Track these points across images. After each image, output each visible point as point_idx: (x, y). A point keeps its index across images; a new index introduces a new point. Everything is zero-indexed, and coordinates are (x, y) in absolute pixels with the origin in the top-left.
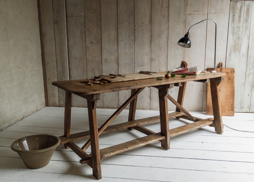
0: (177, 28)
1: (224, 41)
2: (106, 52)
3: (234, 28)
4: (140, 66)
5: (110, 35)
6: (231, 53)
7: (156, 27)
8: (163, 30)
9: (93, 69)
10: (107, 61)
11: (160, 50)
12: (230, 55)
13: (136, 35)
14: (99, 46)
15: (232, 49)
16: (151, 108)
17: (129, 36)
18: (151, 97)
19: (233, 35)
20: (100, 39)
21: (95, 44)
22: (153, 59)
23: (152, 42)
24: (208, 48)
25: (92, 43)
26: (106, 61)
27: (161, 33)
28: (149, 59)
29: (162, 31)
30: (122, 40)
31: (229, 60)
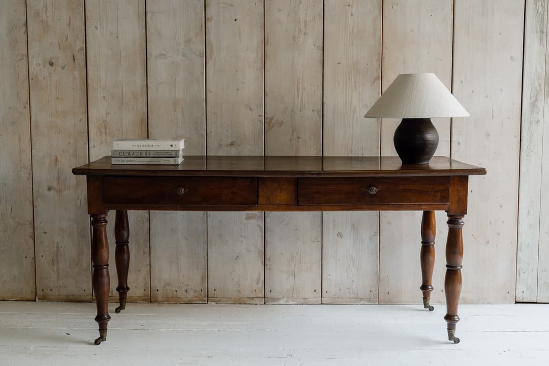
0: (352, 15)
1: (512, 58)
2: (104, 97)
3: (543, 16)
4: (226, 146)
5: (117, 37)
6: (536, 100)
7: (279, 11)
8: (305, 22)
9: (53, 158)
10: (105, 128)
11: (298, 89)
12: (534, 105)
13: (212, 37)
14: (76, 73)
15: (540, 85)
16: (268, 294)
17: (188, 41)
18: (267, 257)
19: (541, 40)
20: (81, 49)
21: (63, 68)
22: (273, 121)
23: (267, 61)
24: (462, 82)
25: (51, 64)
26: (104, 130)
27: (300, 31)
28: (260, 120)
29: (302, 24)
30: (161, 55)
31: (530, 123)
